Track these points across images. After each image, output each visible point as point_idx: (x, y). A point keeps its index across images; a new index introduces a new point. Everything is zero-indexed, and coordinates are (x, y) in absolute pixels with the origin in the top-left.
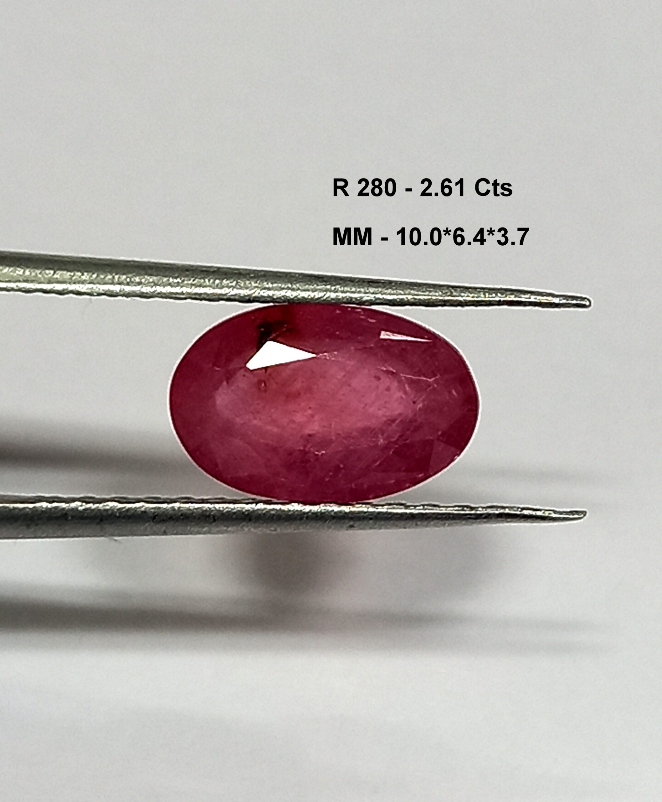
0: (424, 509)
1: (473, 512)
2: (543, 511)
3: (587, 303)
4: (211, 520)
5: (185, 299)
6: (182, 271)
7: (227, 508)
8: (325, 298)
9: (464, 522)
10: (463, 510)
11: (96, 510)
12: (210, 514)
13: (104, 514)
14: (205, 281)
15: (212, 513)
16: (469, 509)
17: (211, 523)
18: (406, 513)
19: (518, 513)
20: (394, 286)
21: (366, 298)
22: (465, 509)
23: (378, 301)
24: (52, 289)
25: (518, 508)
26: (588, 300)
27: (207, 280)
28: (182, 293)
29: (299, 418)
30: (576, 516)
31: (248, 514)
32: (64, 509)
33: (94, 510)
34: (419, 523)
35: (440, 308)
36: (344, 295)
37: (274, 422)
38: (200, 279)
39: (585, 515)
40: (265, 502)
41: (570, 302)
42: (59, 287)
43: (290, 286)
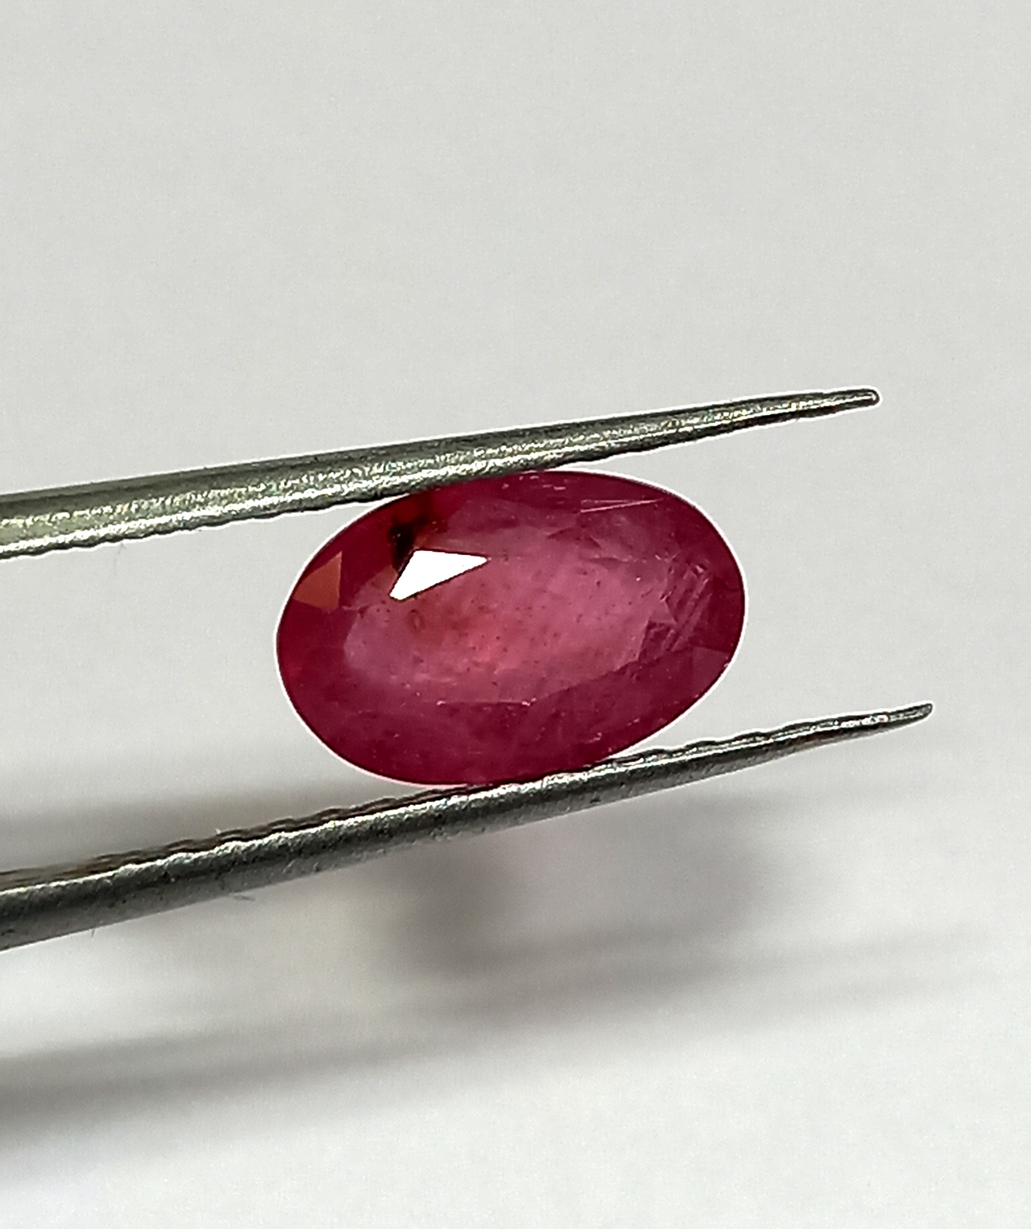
0: (698, 752)
1: (771, 741)
2: (871, 717)
3: (874, 397)
4: (387, 836)
5: (279, 513)
6: (263, 471)
7: (406, 813)
8: (487, 469)
9: (759, 758)
10: (755, 741)
11: (210, 861)
12: (382, 828)
13: (224, 862)
14: (301, 481)
15: (387, 826)
16: (763, 738)
17: (386, 841)
18: (674, 764)
19: (836, 728)
20: (585, 430)
21: (549, 455)
22: (758, 738)
23: (568, 457)
24: (72, 540)
25: (834, 720)
26: (874, 392)
27: (304, 479)
28: (273, 506)
29: (485, 657)
30: (919, 714)
31: (440, 816)
32: (161, 867)
33: (207, 860)
34: (694, 774)
35: (660, 449)
36: (515, 459)
37: (449, 671)
38: (294, 479)
39: (930, 711)
40: (459, 792)
41: (848, 400)
42: (82, 535)
43: (431, 461)
